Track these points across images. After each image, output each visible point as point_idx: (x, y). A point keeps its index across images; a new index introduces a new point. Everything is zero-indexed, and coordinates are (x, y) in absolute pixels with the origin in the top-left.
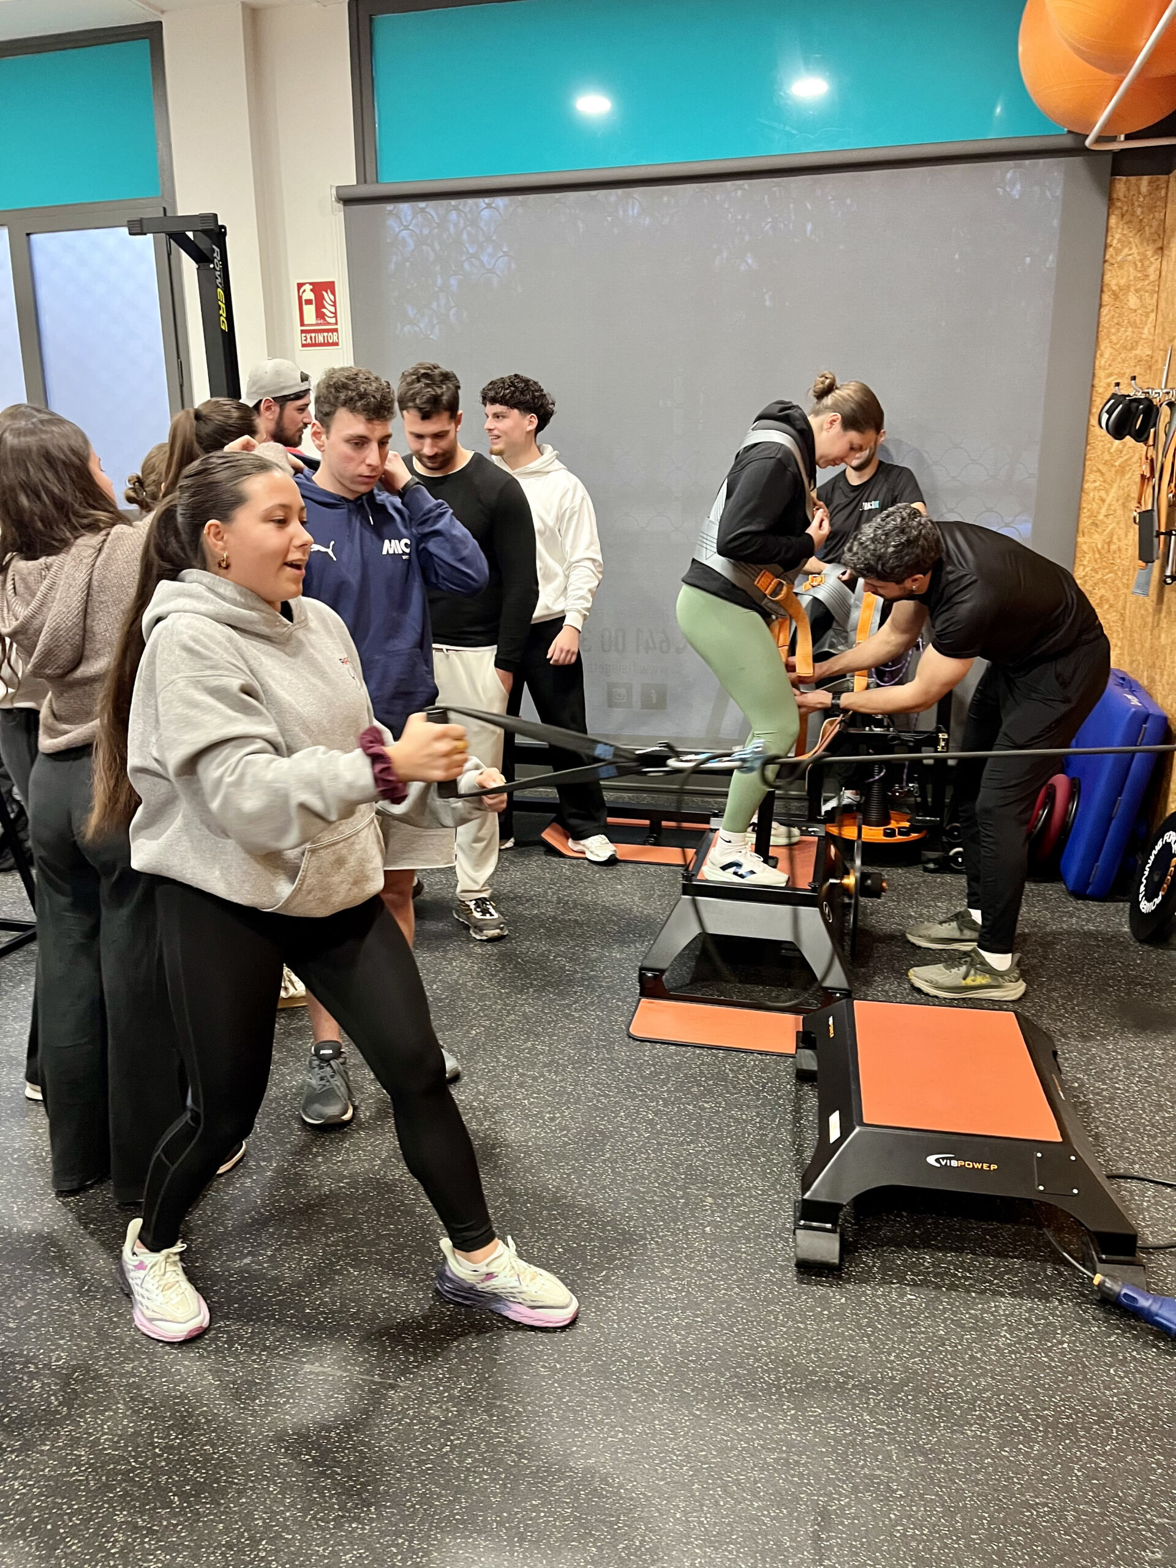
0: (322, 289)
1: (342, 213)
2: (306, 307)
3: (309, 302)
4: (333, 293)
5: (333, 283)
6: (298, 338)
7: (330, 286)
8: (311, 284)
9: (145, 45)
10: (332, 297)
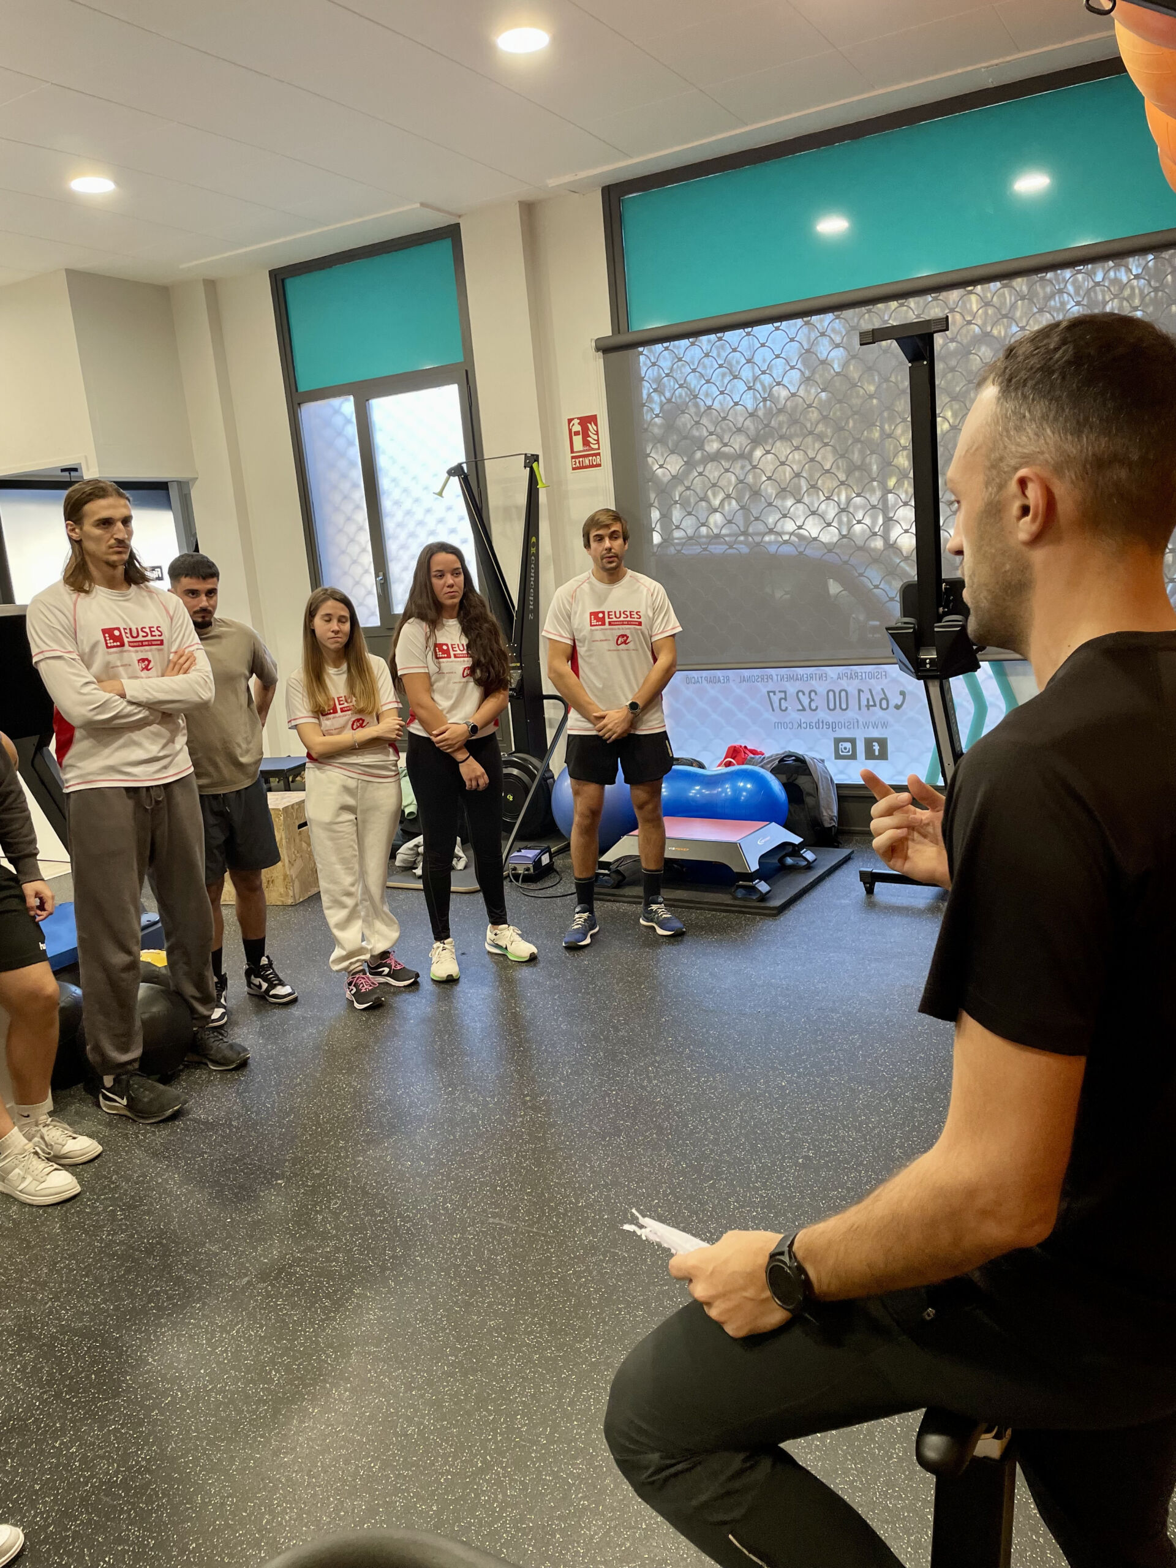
0: (587, 421)
1: (602, 361)
2: (574, 438)
3: (577, 433)
4: (596, 425)
5: (596, 416)
6: (569, 463)
7: (593, 419)
8: (578, 418)
9: (447, 244)
10: (595, 428)
